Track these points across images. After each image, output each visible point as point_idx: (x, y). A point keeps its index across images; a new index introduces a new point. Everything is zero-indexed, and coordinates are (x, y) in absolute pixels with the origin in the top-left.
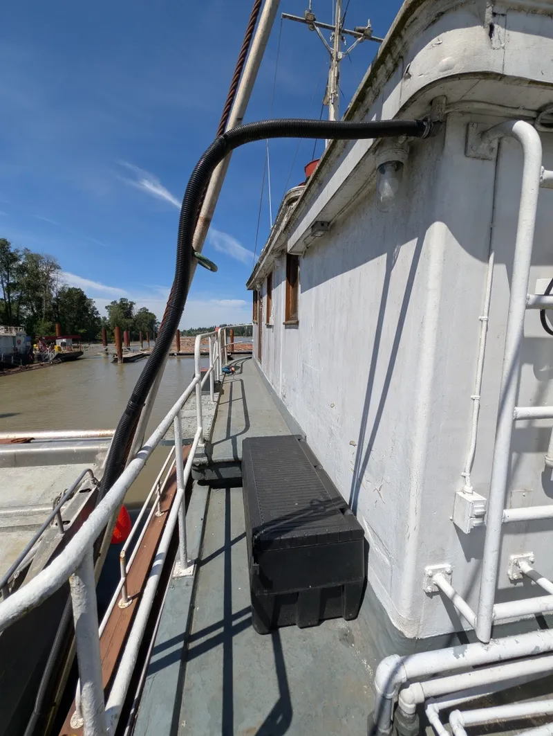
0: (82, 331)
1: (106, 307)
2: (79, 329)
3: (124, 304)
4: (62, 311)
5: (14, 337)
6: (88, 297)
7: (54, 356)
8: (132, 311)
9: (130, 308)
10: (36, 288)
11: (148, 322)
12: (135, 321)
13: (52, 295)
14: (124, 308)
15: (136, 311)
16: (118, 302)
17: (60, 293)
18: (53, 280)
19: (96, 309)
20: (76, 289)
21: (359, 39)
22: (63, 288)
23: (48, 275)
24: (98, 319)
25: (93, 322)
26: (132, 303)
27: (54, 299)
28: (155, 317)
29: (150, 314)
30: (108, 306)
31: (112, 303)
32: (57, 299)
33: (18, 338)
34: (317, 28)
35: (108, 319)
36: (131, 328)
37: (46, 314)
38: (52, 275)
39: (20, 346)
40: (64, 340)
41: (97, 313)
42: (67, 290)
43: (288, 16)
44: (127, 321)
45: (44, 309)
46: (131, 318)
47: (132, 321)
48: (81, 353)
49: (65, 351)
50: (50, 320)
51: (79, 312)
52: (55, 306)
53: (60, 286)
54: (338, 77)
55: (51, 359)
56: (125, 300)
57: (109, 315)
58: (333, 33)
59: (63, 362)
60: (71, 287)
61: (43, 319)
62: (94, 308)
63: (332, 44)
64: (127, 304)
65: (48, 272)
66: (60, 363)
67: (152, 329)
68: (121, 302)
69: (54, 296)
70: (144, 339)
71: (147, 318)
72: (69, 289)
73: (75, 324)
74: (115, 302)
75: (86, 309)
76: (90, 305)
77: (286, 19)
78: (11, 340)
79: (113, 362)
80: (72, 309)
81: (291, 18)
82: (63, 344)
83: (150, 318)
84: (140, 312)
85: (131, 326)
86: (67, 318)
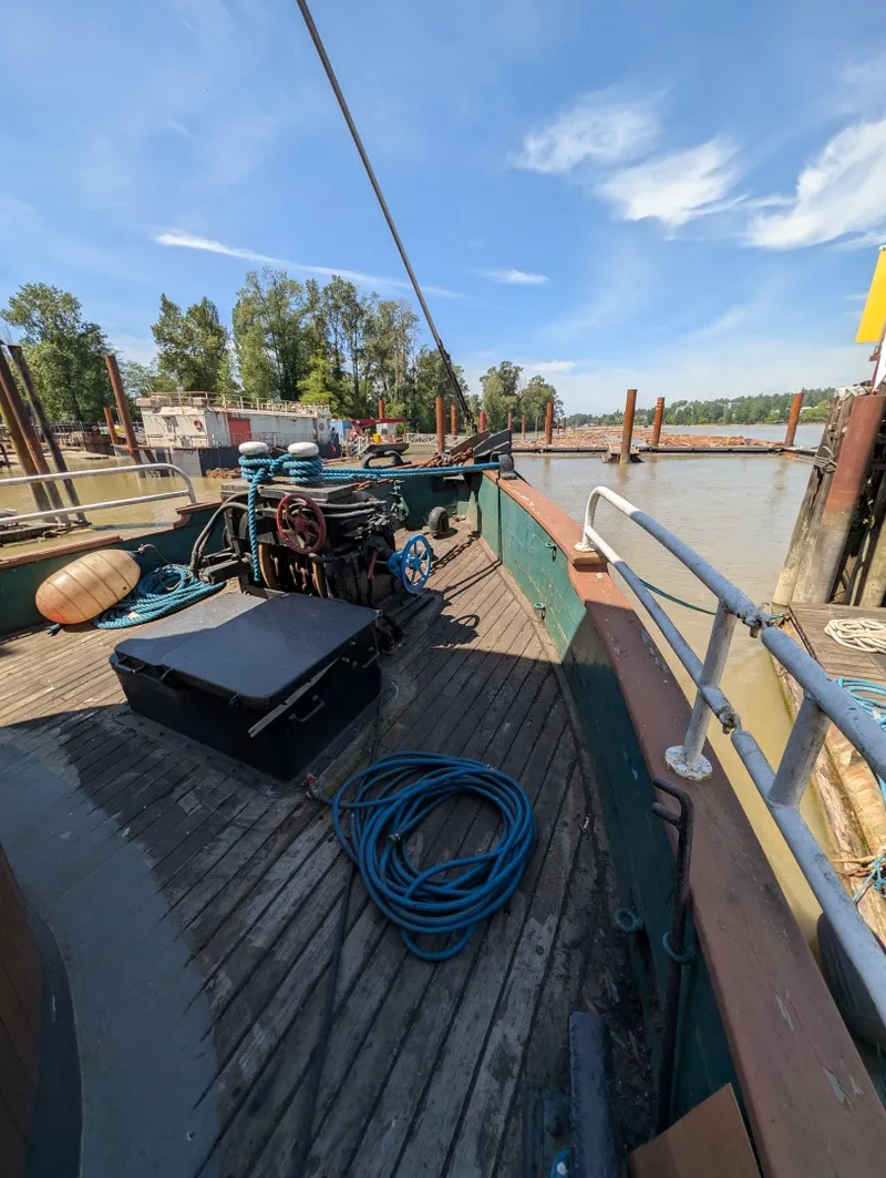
1: (481, 379)
3: (505, 372)
4: (420, 388)
5: (314, 419)
8: (518, 383)
10: (383, 354)
11: (541, 401)
12: (519, 400)
13: (407, 363)
14: (505, 378)
15: (522, 385)
17: (417, 360)
18: (410, 341)
22: (423, 352)
23: (403, 332)
24: (467, 398)
27: (410, 370)
28: (554, 392)
29: (546, 386)
30: (484, 377)
31: (490, 371)
33: (320, 421)
35: (481, 397)
36: (514, 410)
37: (398, 392)
38: (408, 332)
39: (324, 432)
40: (387, 425)
41: (466, 389)
42: (426, 355)
44: (508, 400)
45: (396, 385)
46: (514, 395)
47: (514, 399)
48: (406, 446)
49: (386, 441)
50: (403, 401)
51: (440, 388)
52: (411, 381)
55: (359, 453)
56: (509, 364)
57: (484, 390)
64: (510, 372)
65: (405, 328)
68: (503, 368)
71: (539, 394)
72: (430, 352)
74: (494, 369)
78: (311, 424)
80: (430, 384)
82: (384, 432)
83: (546, 393)
84: (530, 385)
85: (512, 407)
86: (425, 397)
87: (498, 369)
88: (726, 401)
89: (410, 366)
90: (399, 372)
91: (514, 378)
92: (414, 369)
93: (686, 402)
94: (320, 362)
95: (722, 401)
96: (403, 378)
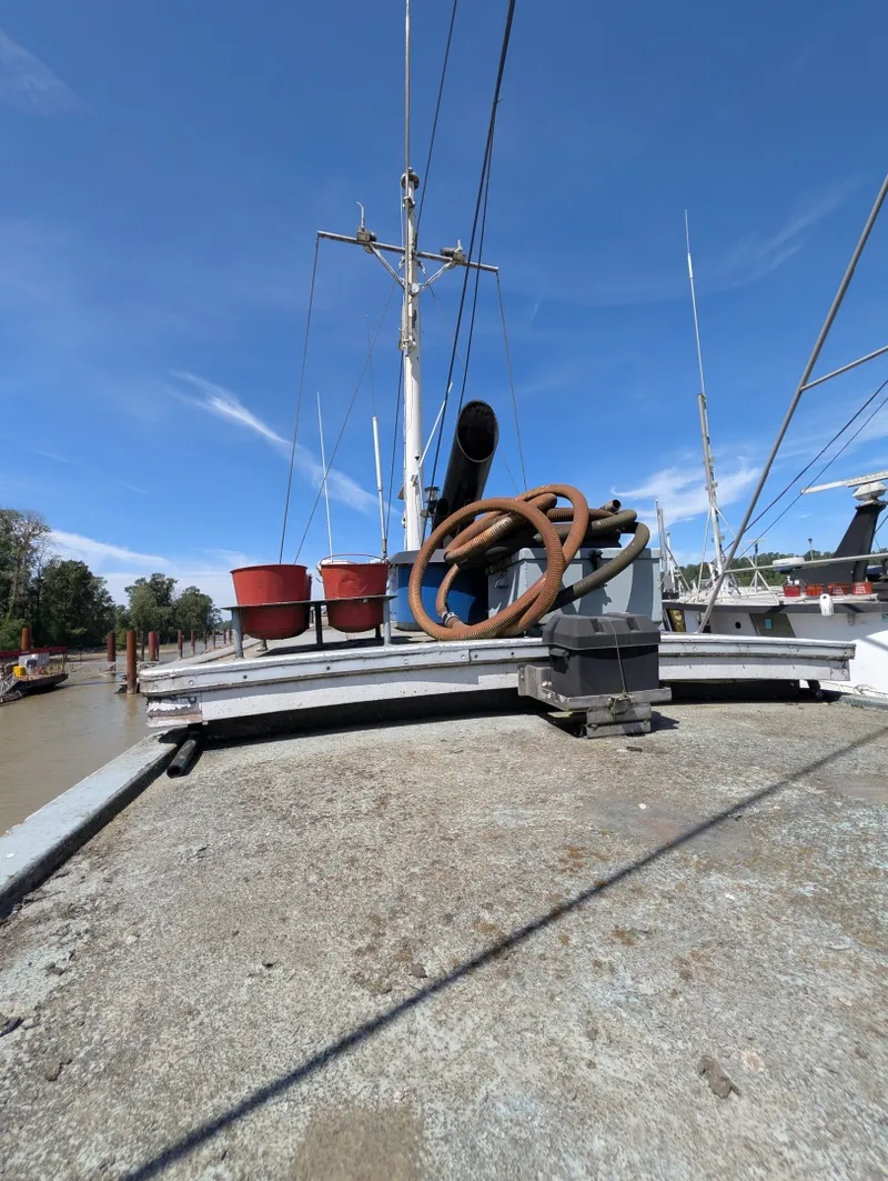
0: (77, 631)
1: (127, 590)
2: (73, 628)
3: (157, 583)
4: (46, 600)
6: (94, 575)
7: (9, 687)
8: (172, 594)
9: (168, 588)
10: (1, 565)
11: (198, 610)
12: (175, 610)
13: (30, 574)
14: (158, 589)
15: (176, 594)
16: (148, 580)
17: (44, 569)
18: (35, 550)
19: (107, 593)
20: (76, 563)
21: (447, 265)
22: (52, 562)
23: (27, 542)
24: (111, 609)
25: (100, 614)
26: (171, 581)
27: (33, 581)
28: (210, 601)
29: (202, 596)
30: (131, 588)
31: (137, 582)
32: (38, 581)
34: (377, 252)
35: (128, 608)
36: (168, 621)
37: (14, 606)
38: (33, 542)
40: (34, 656)
41: (109, 599)
42: (58, 565)
43: (328, 236)
44: (161, 610)
45: (13, 598)
46: (169, 605)
47: (169, 610)
48: (64, 676)
49: (32, 676)
50: (22, 616)
51: (76, 599)
52: (33, 593)
53: (45, 560)
54: (414, 318)
56: (161, 576)
57: (131, 601)
58: (403, 258)
59: (25, 696)
60: (66, 559)
61: (8, 614)
62: (105, 592)
63: (402, 272)
64: (163, 583)
65: (28, 536)
66: (19, 699)
67: (204, 621)
68: (153, 579)
69: (35, 575)
70: (187, 638)
71: (196, 604)
72: (63, 563)
73: (67, 619)
74: (143, 580)
75: (89, 595)
76: (96, 588)
77: (326, 239)
79: (118, 693)
80: (63, 596)
81: (333, 238)
82: (31, 664)
83: (202, 603)
84: (185, 595)
85: (166, 617)
86: (53, 610)
89: (34, 577)
96: (22, 591)
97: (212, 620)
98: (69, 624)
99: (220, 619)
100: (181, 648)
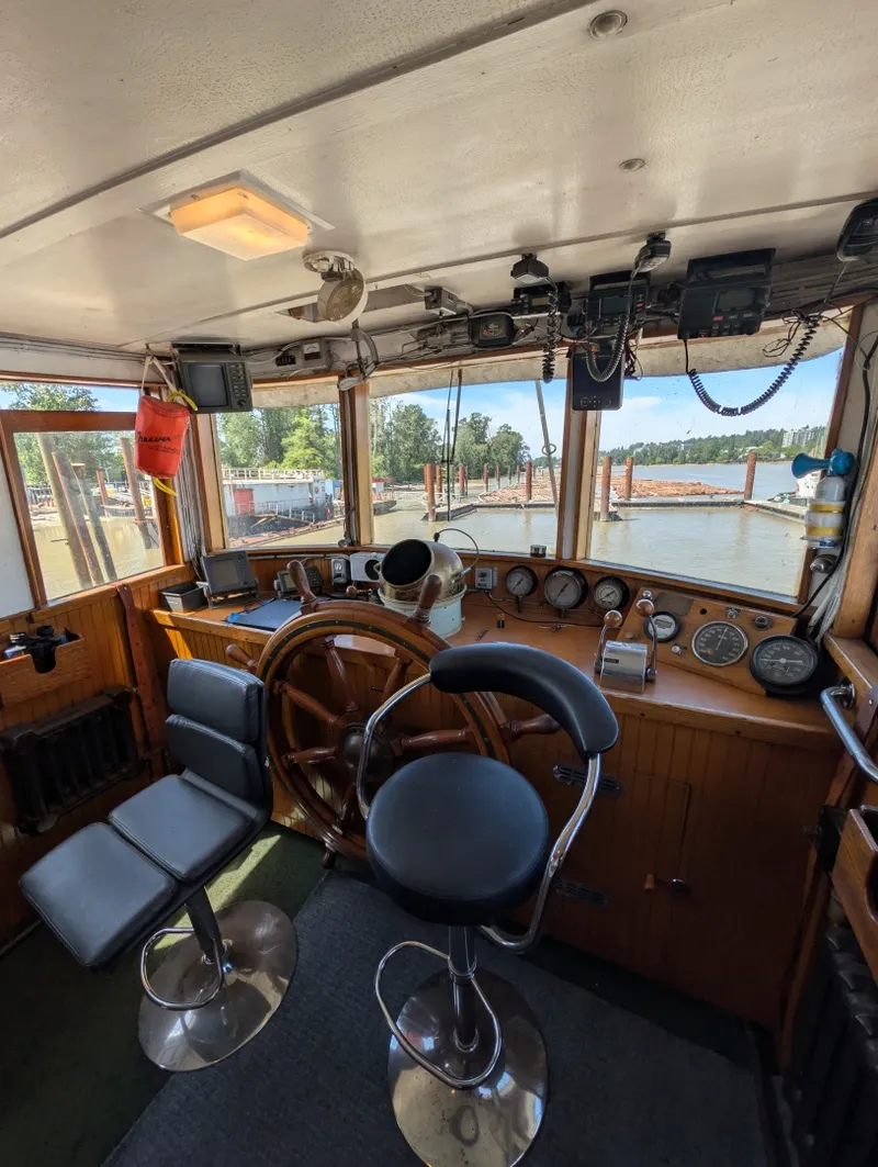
2: (415, 462)
3: (475, 422)
4: (397, 440)
5: (310, 484)
6: (428, 417)
8: (487, 432)
11: (511, 447)
12: (489, 447)
13: (385, 418)
14: (476, 428)
15: (492, 432)
17: (394, 414)
20: (415, 407)
24: (440, 448)
25: (433, 452)
26: (487, 419)
27: (388, 424)
28: (521, 438)
29: (514, 433)
33: (315, 485)
36: (485, 457)
37: (377, 445)
39: (318, 495)
44: (481, 447)
45: (375, 438)
46: (485, 443)
47: (484, 447)
48: (394, 503)
50: (381, 453)
51: (416, 439)
52: (388, 434)
56: (479, 415)
61: (374, 452)
64: (480, 422)
67: (515, 458)
68: (473, 419)
70: (491, 475)
71: (508, 441)
74: (464, 420)
75: (426, 435)
76: (430, 428)
78: (306, 489)
80: (406, 436)
83: (514, 440)
84: (499, 433)
85: (482, 454)
86: (401, 448)
87: (468, 420)
88: (679, 443)
89: (387, 420)
90: (378, 426)
91: (485, 428)
92: (391, 424)
93: (642, 444)
94: (304, 421)
95: (675, 442)
96: (380, 432)
97: (522, 457)
98: (412, 460)
99: (529, 456)
100: (487, 483)
